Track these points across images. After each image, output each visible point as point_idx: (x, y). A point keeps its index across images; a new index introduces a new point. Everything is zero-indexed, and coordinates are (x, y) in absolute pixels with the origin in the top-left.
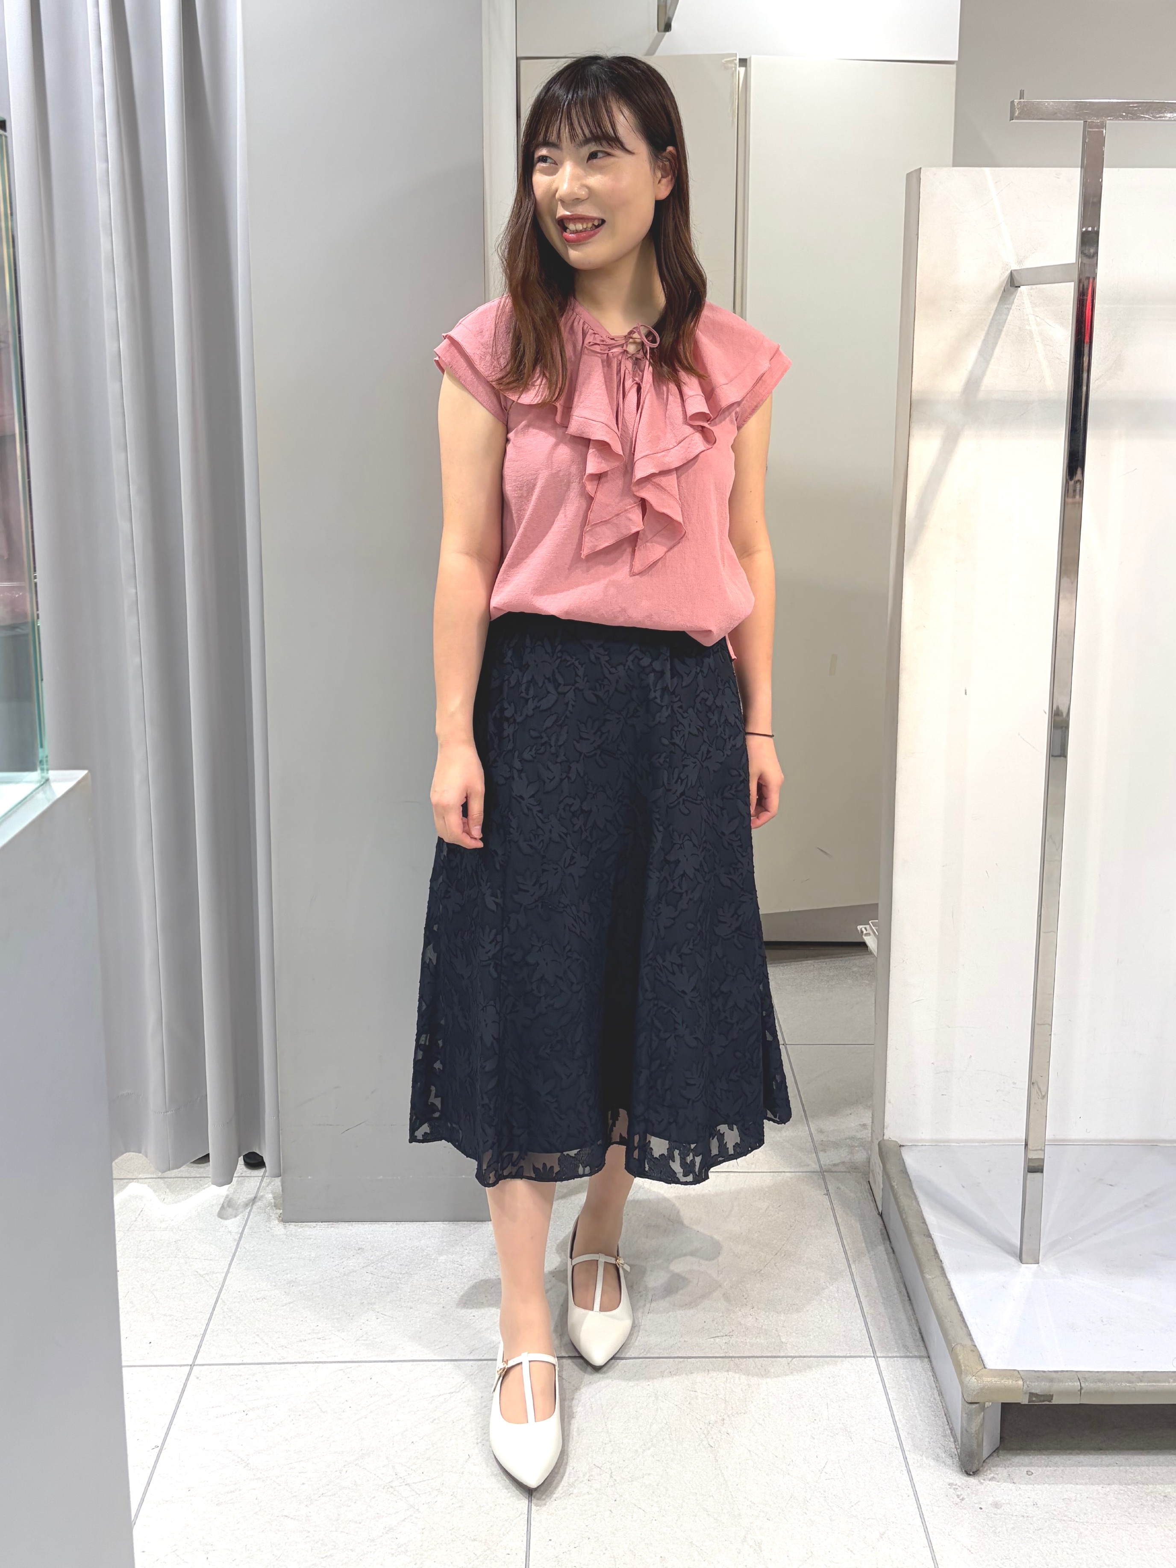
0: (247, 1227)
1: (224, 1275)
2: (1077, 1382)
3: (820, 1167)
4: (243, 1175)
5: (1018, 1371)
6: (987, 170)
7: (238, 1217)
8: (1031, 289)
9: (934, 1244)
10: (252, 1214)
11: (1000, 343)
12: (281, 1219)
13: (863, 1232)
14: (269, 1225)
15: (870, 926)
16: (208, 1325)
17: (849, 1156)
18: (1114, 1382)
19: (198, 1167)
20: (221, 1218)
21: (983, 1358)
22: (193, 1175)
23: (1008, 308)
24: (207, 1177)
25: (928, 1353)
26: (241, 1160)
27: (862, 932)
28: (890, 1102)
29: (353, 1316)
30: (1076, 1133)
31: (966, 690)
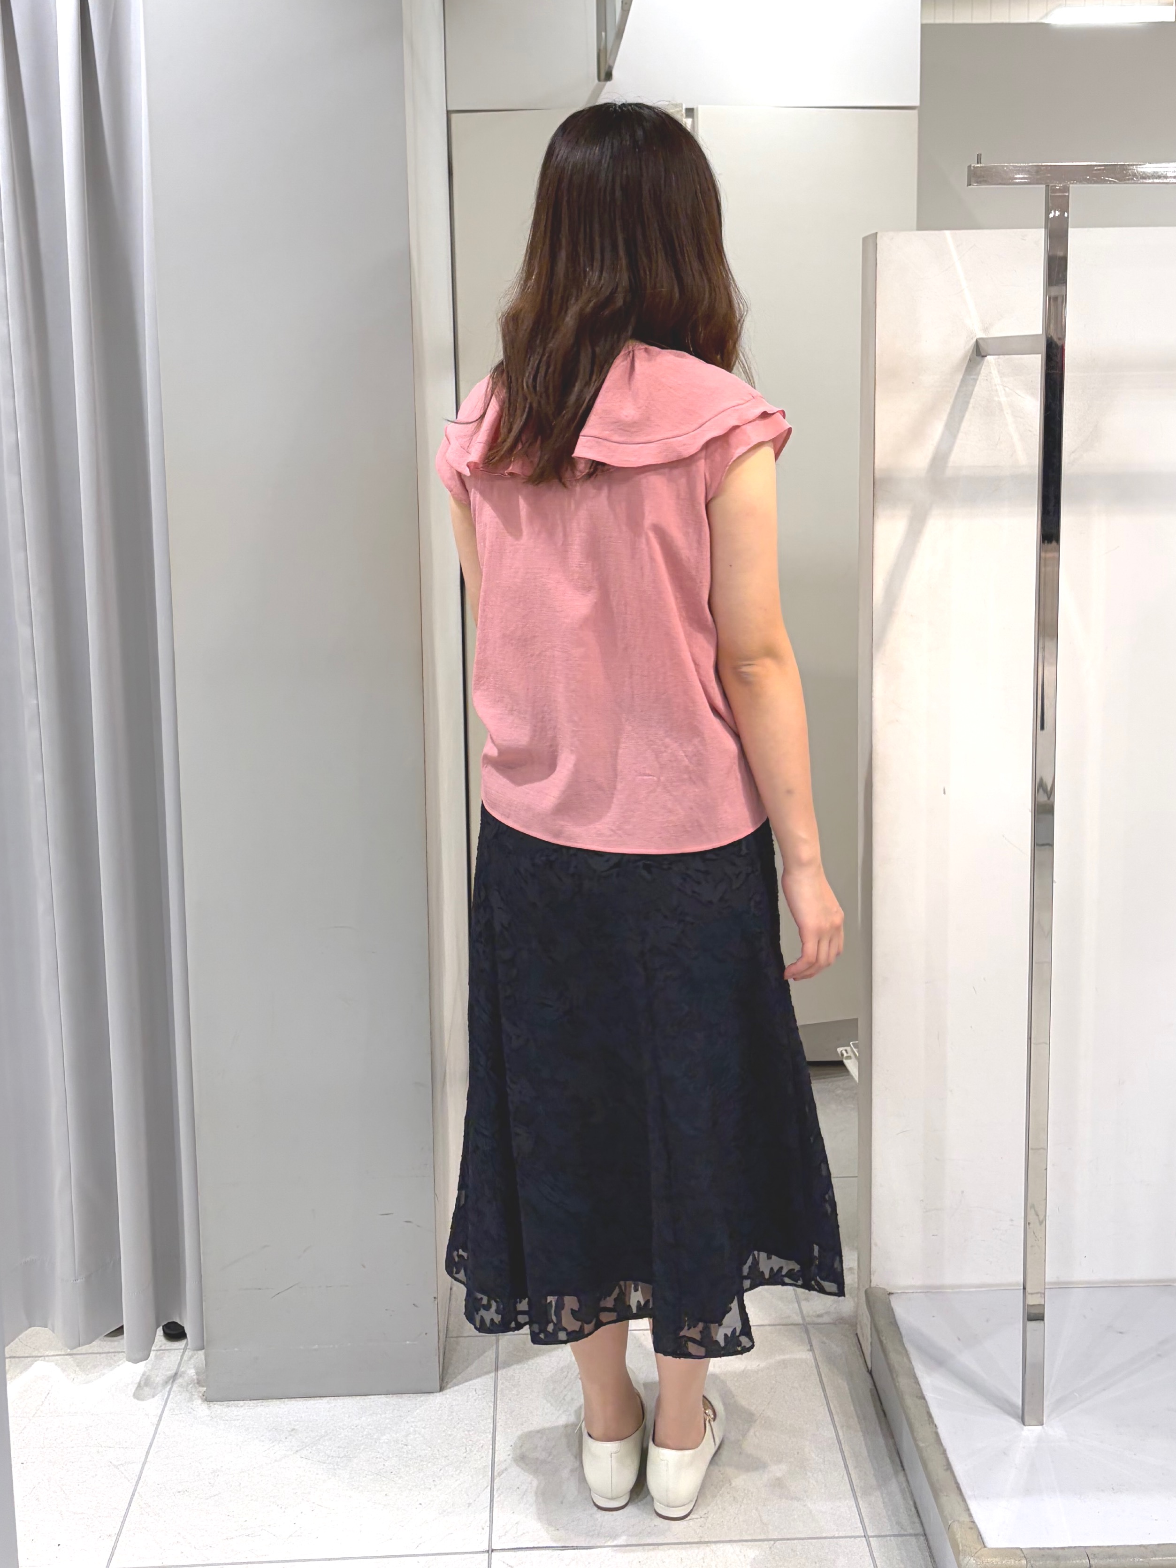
0: (166, 1409)
1: (140, 1466)
2: (1085, 1559)
3: (803, 1318)
4: (163, 1348)
5: (1021, 1550)
6: (947, 233)
7: (156, 1398)
8: (999, 358)
9: (927, 1407)
10: (172, 1393)
11: (967, 416)
12: (204, 1397)
13: (850, 1393)
14: (191, 1406)
15: (851, 1047)
16: (123, 1522)
17: (835, 1306)
18: (1127, 1557)
19: (111, 1341)
20: (138, 1399)
21: (983, 1536)
22: (106, 1350)
23: (974, 379)
24: (122, 1352)
25: (924, 1530)
26: (160, 1332)
27: (842, 1055)
28: (876, 1245)
29: (285, 1508)
30: (1081, 1274)
31: (944, 790)
